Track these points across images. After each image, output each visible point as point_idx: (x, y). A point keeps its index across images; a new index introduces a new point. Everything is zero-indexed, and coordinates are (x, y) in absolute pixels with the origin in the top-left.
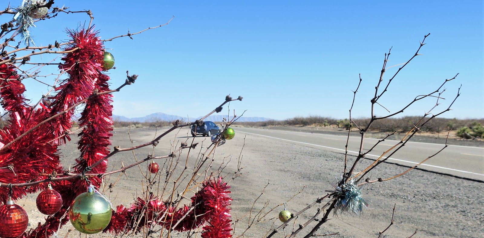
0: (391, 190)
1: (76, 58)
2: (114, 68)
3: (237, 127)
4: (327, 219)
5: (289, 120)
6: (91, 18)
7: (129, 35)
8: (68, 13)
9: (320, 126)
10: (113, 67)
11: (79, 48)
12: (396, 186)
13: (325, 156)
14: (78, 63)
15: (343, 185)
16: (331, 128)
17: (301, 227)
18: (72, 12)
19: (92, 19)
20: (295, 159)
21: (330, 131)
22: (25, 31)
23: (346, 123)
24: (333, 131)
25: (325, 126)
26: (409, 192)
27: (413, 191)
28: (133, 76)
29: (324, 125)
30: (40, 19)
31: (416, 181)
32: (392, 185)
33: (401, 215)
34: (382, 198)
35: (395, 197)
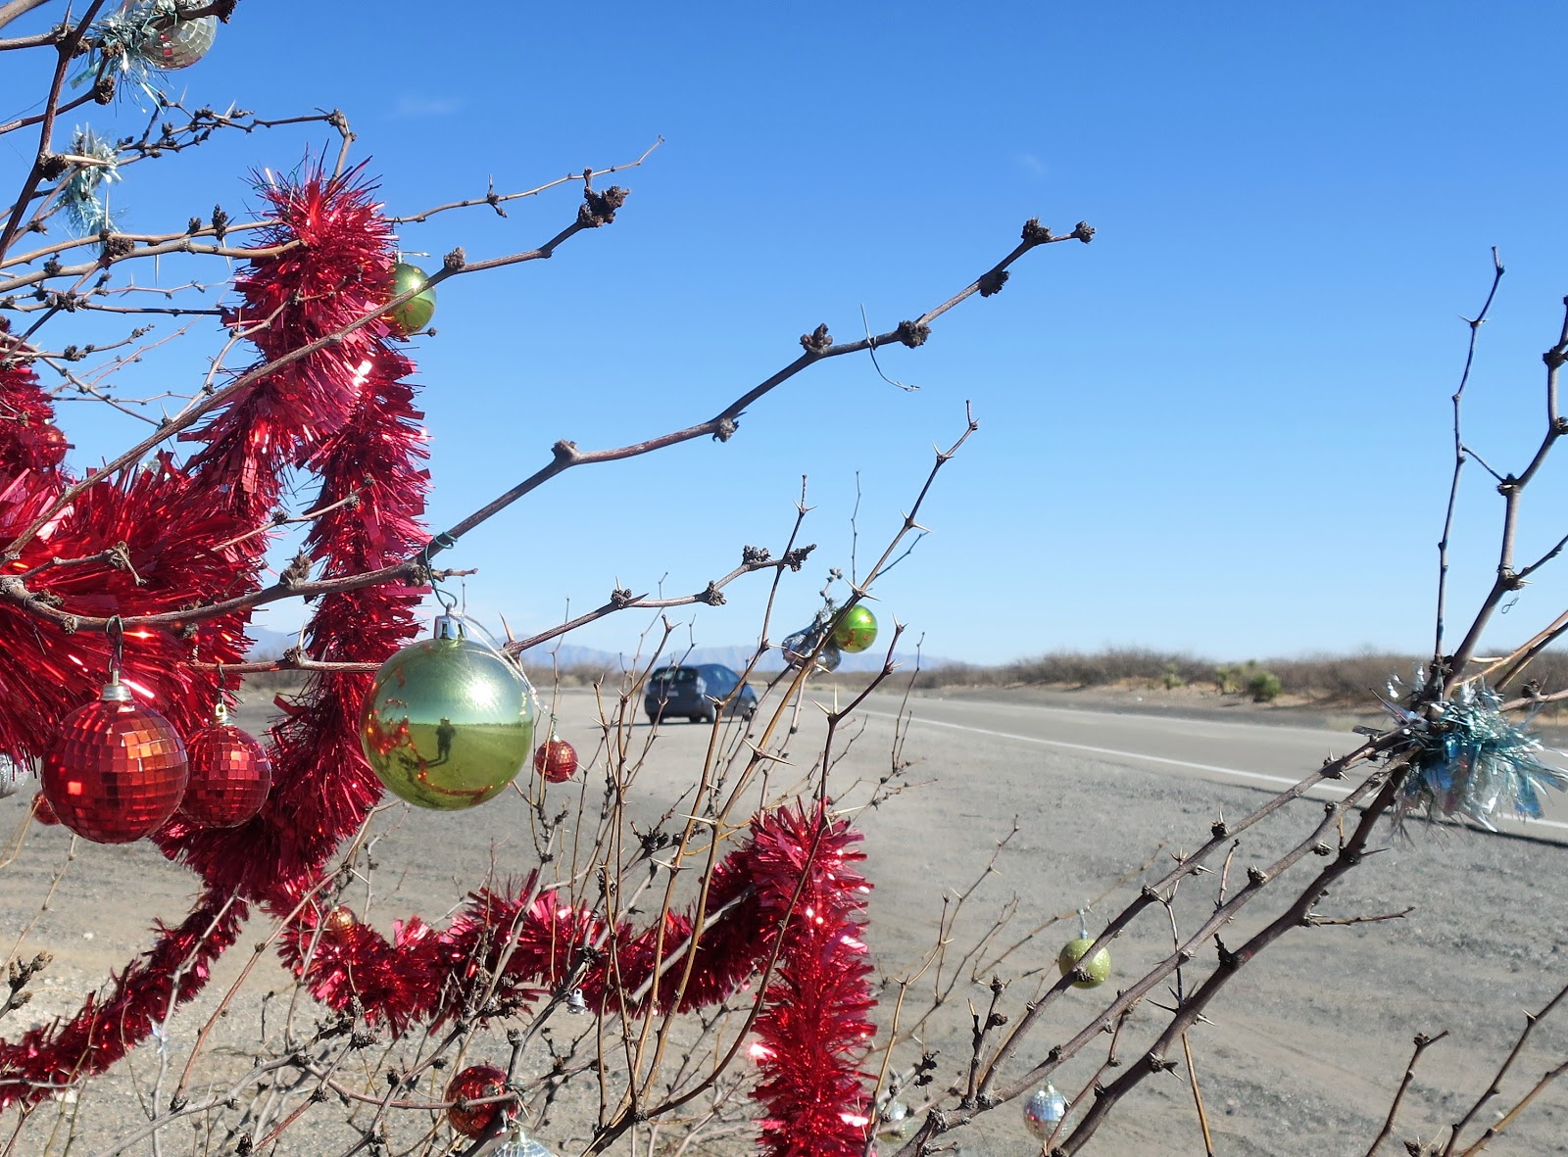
0: (1456, 923)
1: (291, 281)
2: (431, 333)
3: (820, 689)
4: (1363, 851)
5: (1024, 664)
6: (344, 136)
7: (492, 200)
8: (249, 130)
9: (1150, 687)
10: (426, 329)
11: (301, 244)
12: (1478, 909)
13: (1176, 794)
14: (299, 302)
15: (1433, 705)
16: (1192, 694)
17: (1255, 881)
18: (268, 125)
19: (349, 139)
20: (1058, 806)
21: (1191, 705)
22: (84, 197)
23: (1253, 676)
24: (1201, 706)
25: (1169, 688)
26: (1534, 934)
27: (1549, 929)
28: (611, 193)
29: (1164, 686)
30: (144, 156)
31: (1556, 892)
32: (1459, 903)
33: (1508, 1018)
34: (1421, 952)
35: (1478, 949)
